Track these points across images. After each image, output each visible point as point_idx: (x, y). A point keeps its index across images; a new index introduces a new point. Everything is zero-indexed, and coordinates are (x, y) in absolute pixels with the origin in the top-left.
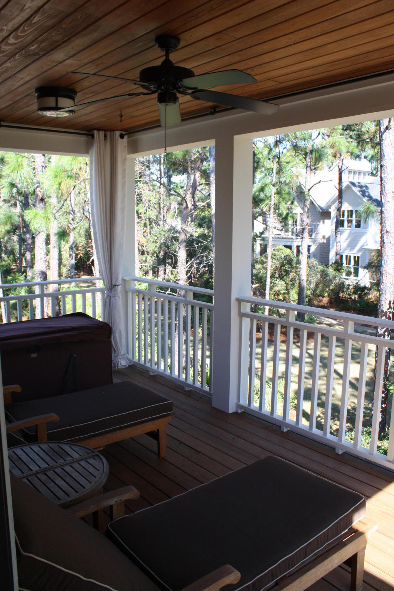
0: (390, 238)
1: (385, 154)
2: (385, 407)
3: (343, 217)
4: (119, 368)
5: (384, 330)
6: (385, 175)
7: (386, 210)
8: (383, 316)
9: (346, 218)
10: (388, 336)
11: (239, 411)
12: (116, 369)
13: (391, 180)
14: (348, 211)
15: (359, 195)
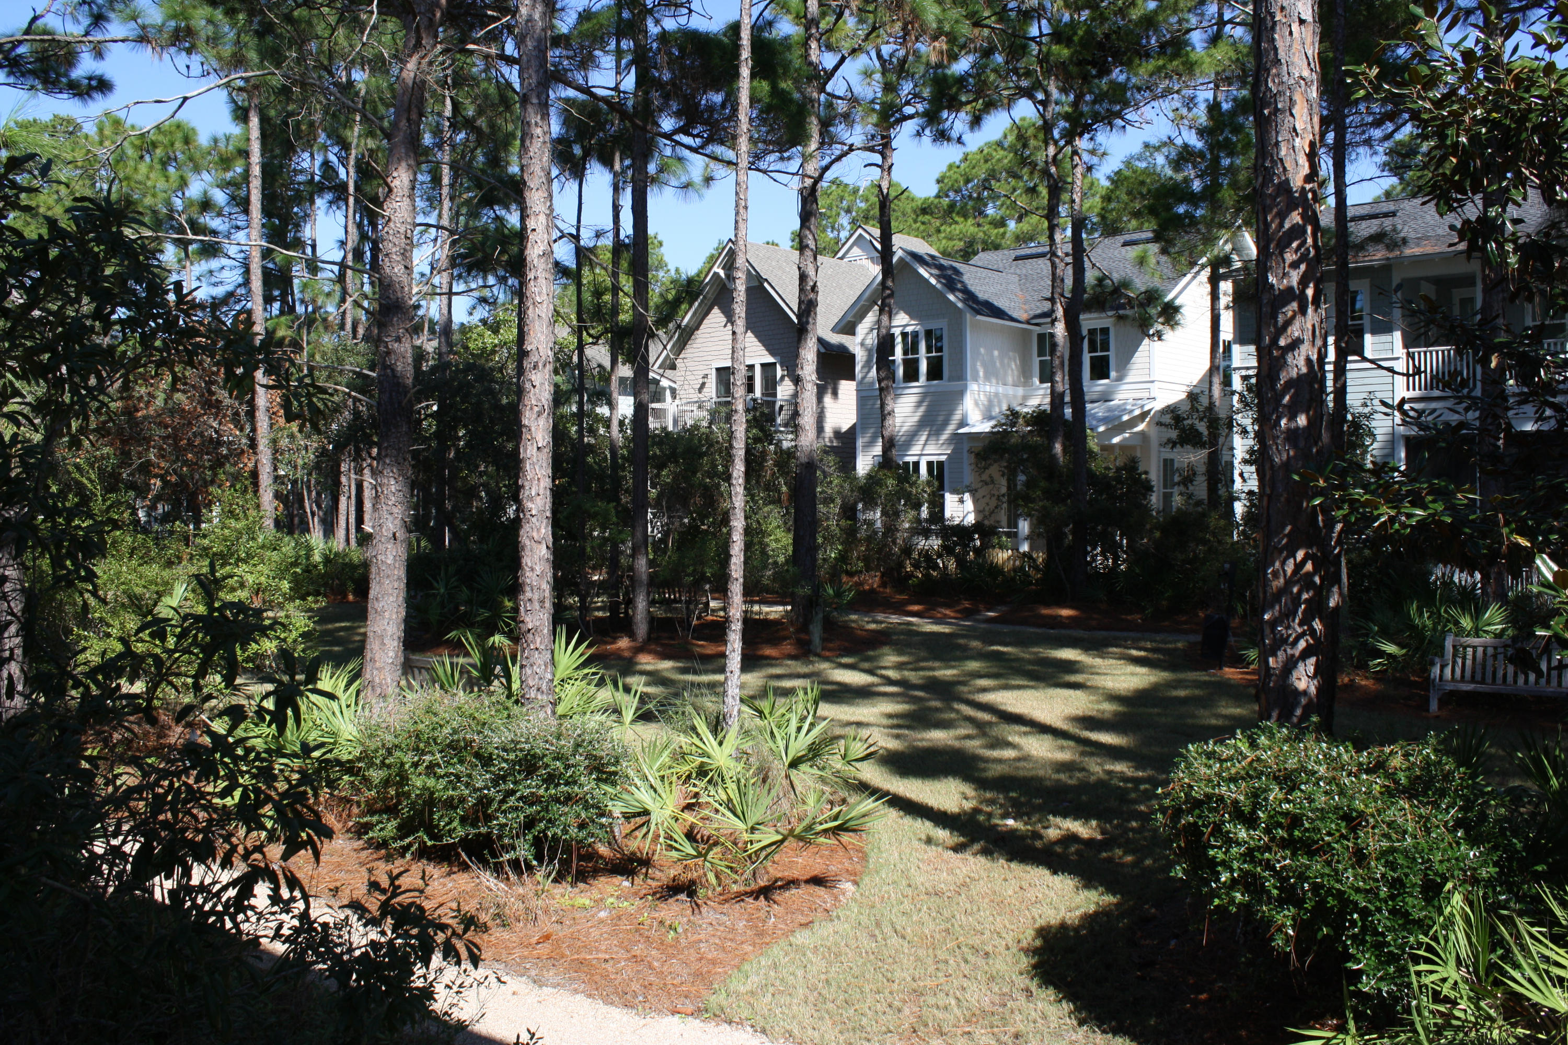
3: (893, 353)
9: (899, 356)
14: (904, 335)
15: (939, 286)
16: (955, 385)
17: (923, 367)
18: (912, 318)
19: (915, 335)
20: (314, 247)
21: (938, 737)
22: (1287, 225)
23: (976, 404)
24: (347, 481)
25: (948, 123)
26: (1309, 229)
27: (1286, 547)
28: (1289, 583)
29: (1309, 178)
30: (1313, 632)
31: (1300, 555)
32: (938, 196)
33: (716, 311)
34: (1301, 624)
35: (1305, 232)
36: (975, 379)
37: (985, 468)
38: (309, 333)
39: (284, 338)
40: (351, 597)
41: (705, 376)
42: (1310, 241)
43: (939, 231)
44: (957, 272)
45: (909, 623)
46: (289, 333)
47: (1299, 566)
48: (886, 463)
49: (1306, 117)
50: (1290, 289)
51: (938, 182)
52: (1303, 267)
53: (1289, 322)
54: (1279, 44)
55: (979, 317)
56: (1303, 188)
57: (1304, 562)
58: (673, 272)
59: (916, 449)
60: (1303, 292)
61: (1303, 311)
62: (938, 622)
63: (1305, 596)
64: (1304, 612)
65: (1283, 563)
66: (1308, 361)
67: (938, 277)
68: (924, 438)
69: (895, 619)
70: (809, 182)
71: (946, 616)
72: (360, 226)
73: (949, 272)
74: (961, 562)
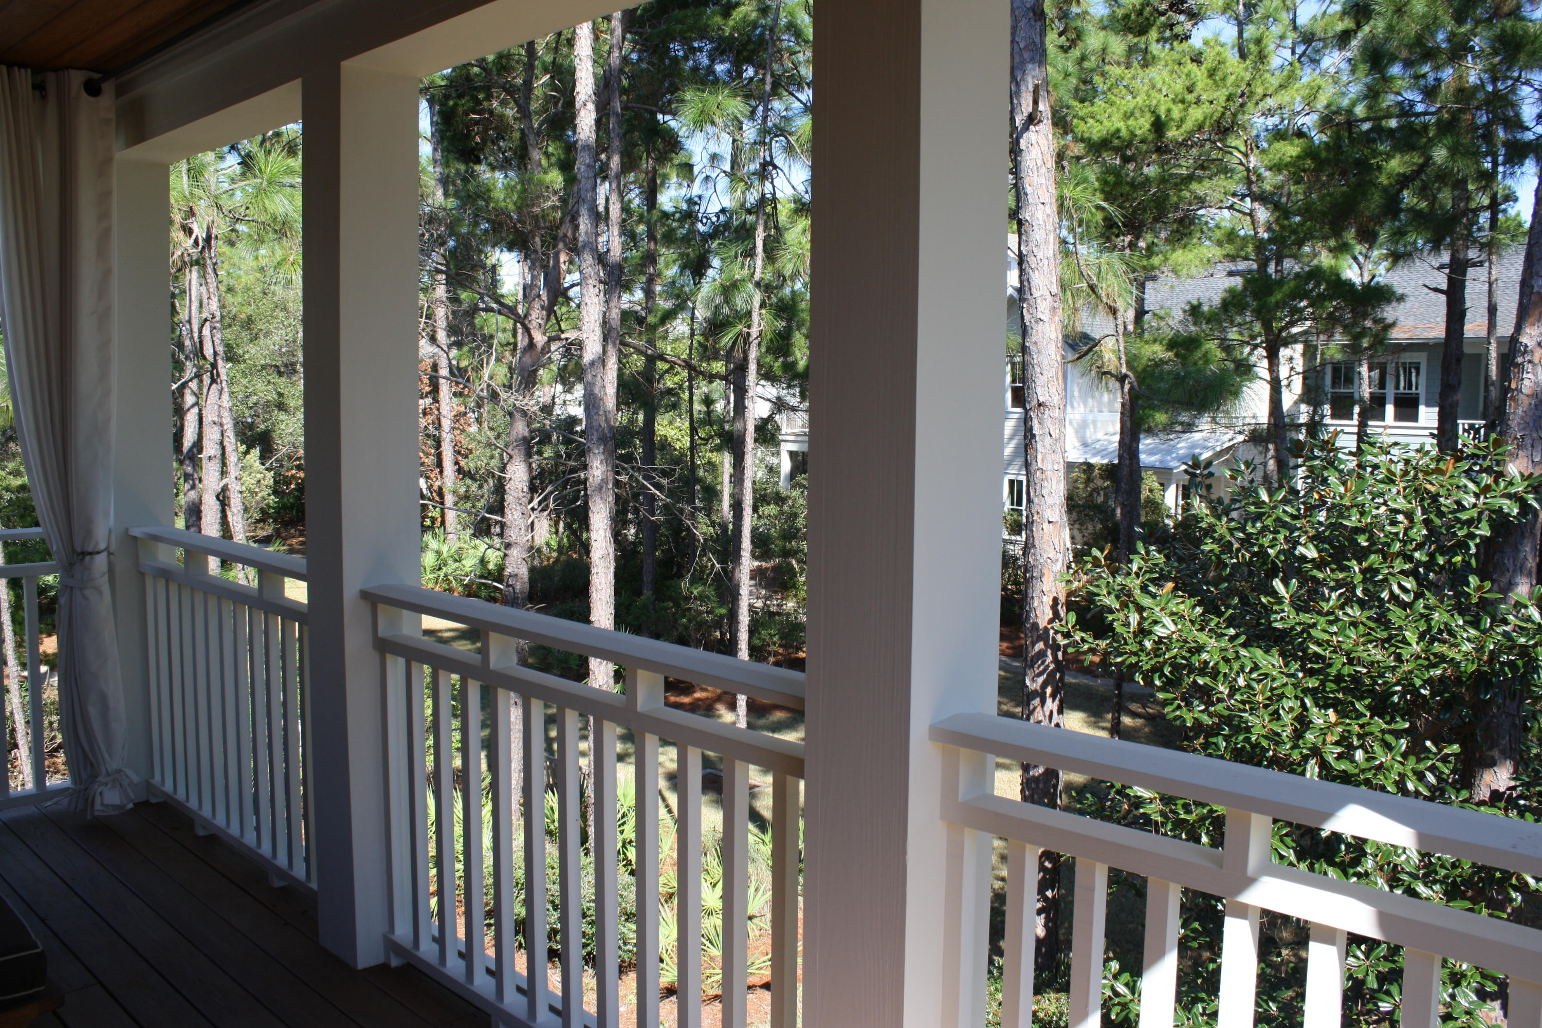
0: (1048, 423)
1: (1029, 190)
2: (1054, 897)
4: (96, 813)
5: (1040, 680)
6: (1029, 248)
7: (1036, 343)
8: (1038, 641)
10: (1053, 696)
11: (395, 962)
12: (89, 817)
13: (1046, 262)
29: (1051, 621)
49: (1051, 582)
52: (1045, 676)
56: (1047, 627)
61: (1043, 702)
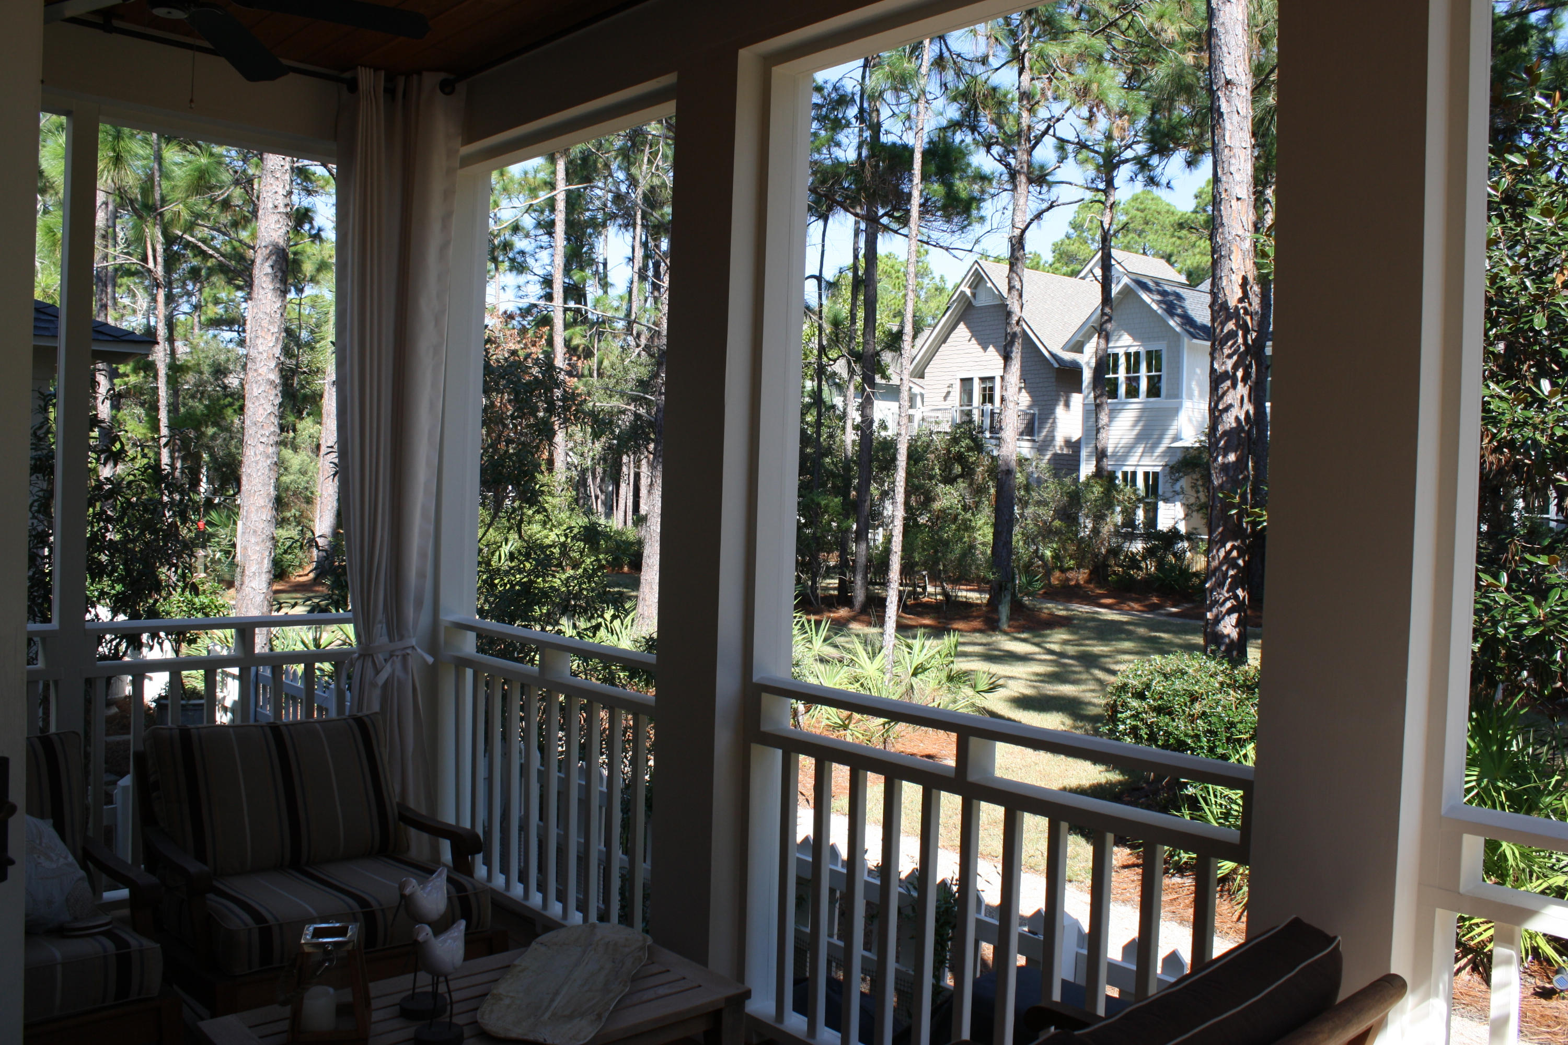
3: (1115, 371)
5: (1231, 362)
9: (1122, 374)
10: (1244, 380)
14: (1128, 355)
15: (1160, 311)
16: (1172, 402)
17: (1143, 385)
18: (1135, 339)
19: (1137, 354)
20: (605, 265)
21: (1067, 690)
22: (1225, 331)
23: (1190, 420)
24: (627, 470)
25: (1159, 170)
26: (1240, 333)
27: (1220, 541)
28: (1221, 564)
29: (1241, 300)
30: (1236, 597)
31: (1229, 546)
32: (1195, 212)
33: (962, 326)
34: (1228, 592)
35: (1237, 335)
36: (1190, 397)
37: (1177, 480)
38: (599, 341)
39: (578, 346)
40: (626, 569)
41: (951, 386)
42: (1240, 340)
43: (1194, 246)
44: (1179, 297)
45: (1097, 613)
46: (583, 341)
47: (1228, 553)
48: (1099, 473)
49: (1240, 260)
50: (1226, 372)
51: (1196, 197)
52: (1235, 358)
53: (1224, 394)
54: (1223, 213)
55: (1195, 341)
56: (1236, 307)
57: (1231, 551)
58: (937, 280)
59: (1133, 460)
60: (1234, 374)
61: (1234, 386)
62: (1122, 612)
63: (1231, 573)
64: (1230, 583)
65: (1218, 551)
66: (1237, 419)
67: (1159, 302)
68: (1140, 450)
69: (1086, 608)
70: (1017, 232)
71: (1133, 609)
72: (645, 245)
73: (1171, 298)
74: (1160, 565)
